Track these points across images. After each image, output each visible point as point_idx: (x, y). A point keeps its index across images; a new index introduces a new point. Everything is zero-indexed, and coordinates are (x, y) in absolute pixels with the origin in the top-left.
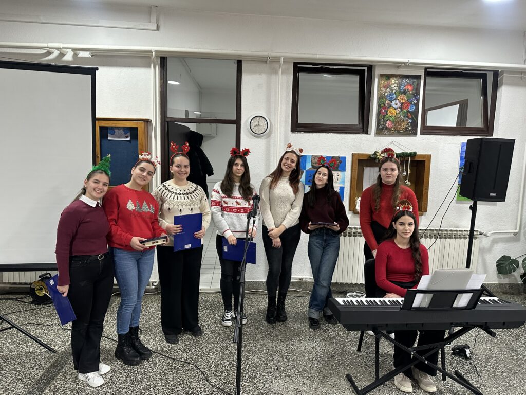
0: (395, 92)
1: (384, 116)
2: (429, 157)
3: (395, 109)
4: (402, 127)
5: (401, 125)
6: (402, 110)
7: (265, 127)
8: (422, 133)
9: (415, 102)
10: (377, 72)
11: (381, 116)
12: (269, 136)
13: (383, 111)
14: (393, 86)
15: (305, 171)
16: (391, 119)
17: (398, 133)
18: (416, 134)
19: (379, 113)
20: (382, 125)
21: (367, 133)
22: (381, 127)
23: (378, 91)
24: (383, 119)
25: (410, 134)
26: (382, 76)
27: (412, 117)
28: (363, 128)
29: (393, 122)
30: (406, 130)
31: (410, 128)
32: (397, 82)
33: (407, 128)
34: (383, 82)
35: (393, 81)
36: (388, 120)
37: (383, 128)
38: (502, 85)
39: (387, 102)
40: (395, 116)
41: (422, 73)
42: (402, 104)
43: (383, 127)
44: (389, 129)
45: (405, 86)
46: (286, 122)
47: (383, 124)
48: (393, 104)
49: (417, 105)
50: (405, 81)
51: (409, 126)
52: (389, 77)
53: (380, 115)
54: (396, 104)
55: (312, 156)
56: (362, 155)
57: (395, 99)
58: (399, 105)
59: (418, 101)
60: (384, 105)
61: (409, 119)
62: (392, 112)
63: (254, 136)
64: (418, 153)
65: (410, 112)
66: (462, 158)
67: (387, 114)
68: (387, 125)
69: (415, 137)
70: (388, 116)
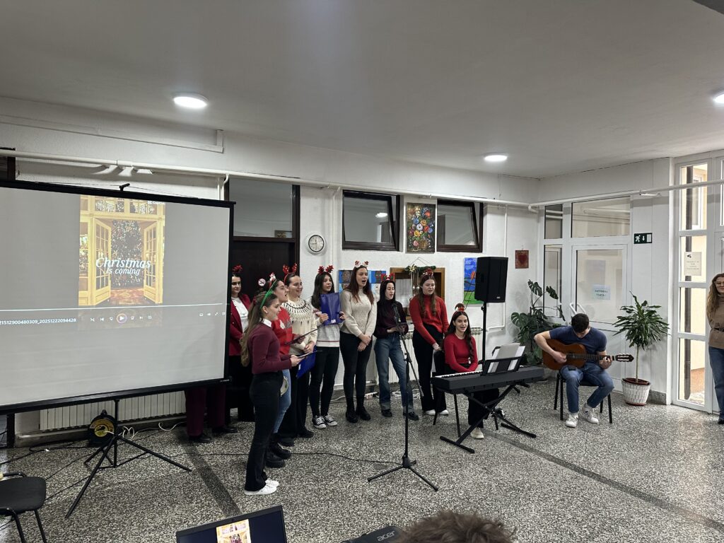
0: (419, 218)
1: (412, 237)
2: (444, 269)
3: (419, 231)
5: (423, 244)
6: (424, 232)
7: (322, 245)
8: (438, 251)
9: (432, 225)
10: (406, 200)
11: (410, 237)
12: (324, 253)
13: (411, 232)
14: (417, 212)
16: (416, 239)
17: (422, 251)
18: (434, 251)
19: (408, 234)
20: (410, 244)
21: (398, 250)
22: (409, 246)
23: (406, 216)
24: (411, 239)
25: (430, 251)
26: (409, 204)
27: (431, 238)
28: (396, 247)
29: (418, 242)
30: (427, 248)
31: (430, 247)
32: (419, 209)
33: (427, 246)
34: (409, 209)
35: (417, 208)
36: (414, 240)
38: (486, 214)
39: (413, 226)
40: (419, 237)
41: (435, 202)
42: (424, 227)
43: (411, 246)
44: (416, 248)
45: (425, 213)
46: (338, 240)
47: (412, 243)
48: (418, 226)
49: (434, 228)
50: (425, 209)
51: (429, 245)
52: (413, 205)
54: (419, 227)
56: (398, 269)
57: (419, 223)
58: (422, 227)
59: (434, 225)
60: (411, 228)
61: (429, 239)
62: (418, 234)
63: (312, 254)
64: (437, 267)
65: (428, 233)
66: (465, 270)
67: (414, 235)
68: (414, 244)
69: (433, 254)
70: (414, 237)
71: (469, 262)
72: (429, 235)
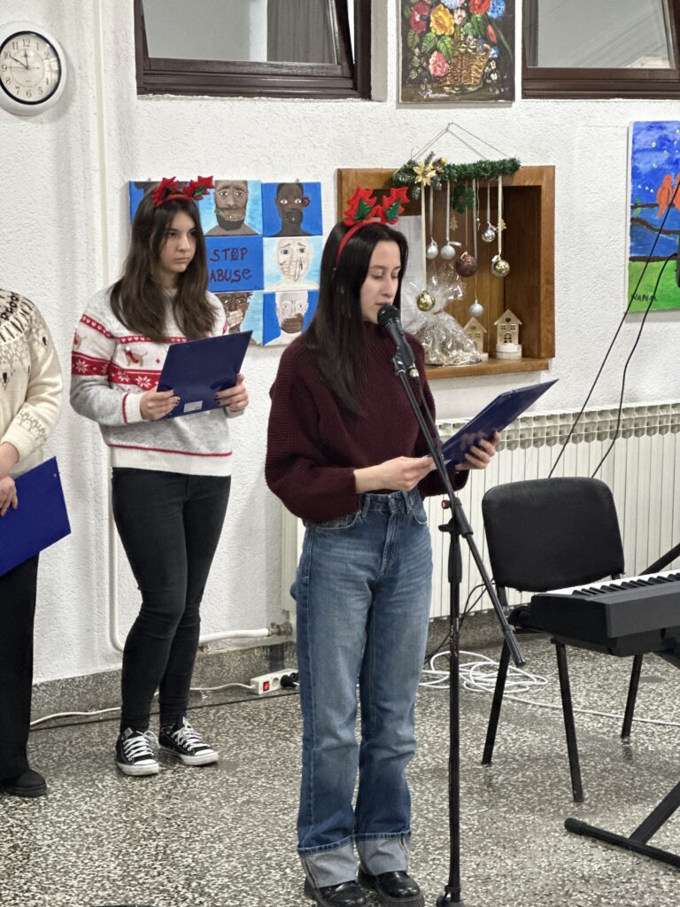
1: (422, 36)
2: (548, 172)
3: (452, 12)
4: (474, 74)
5: (469, 67)
6: (469, 15)
7: (52, 75)
8: (525, 96)
11: (413, 37)
13: (417, 18)
16: (441, 45)
17: (464, 96)
18: (511, 98)
19: (406, 24)
20: (416, 69)
21: (366, 94)
22: (414, 75)
24: (419, 46)
25: (497, 98)
27: (498, 38)
28: (359, 82)
29: (448, 58)
30: (485, 85)
31: (494, 77)
33: (486, 76)
36: (432, 52)
37: (419, 81)
40: (452, 36)
43: (420, 75)
44: (437, 83)
47: (421, 65)
51: (492, 72)
53: (411, 33)
56: (366, 174)
61: (493, 45)
62: (442, 23)
63: (14, 110)
64: (522, 163)
65: (488, 20)
66: (635, 174)
67: (429, 30)
68: (431, 67)
69: (508, 109)
70: (431, 35)
71: (651, 139)
72: (490, 29)
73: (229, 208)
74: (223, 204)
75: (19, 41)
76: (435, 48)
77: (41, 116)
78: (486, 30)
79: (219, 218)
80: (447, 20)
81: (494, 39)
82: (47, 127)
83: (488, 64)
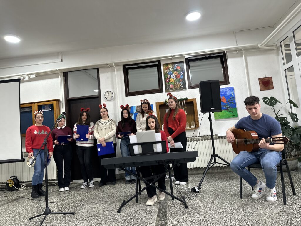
0: (172, 71)
1: (168, 83)
3: (173, 79)
5: (177, 86)
6: (177, 79)
7: (112, 95)
8: (189, 88)
9: (183, 74)
10: (162, 63)
12: (114, 99)
13: (167, 80)
14: (170, 68)
15: (133, 114)
16: (172, 83)
18: (186, 89)
19: (165, 82)
22: (167, 88)
23: (163, 71)
24: (168, 84)
25: (183, 89)
26: (164, 65)
29: (173, 85)
30: (181, 88)
31: (182, 86)
32: (172, 66)
34: (165, 67)
35: (170, 66)
37: (168, 89)
39: (168, 76)
40: (174, 82)
41: (183, 60)
45: (176, 67)
48: (172, 76)
50: (176, 65)
52: (167, 64)
55: (136, 106)
57: (172, 74)
58: (175, 76)
60: (167, 77)
61: (181, 82)
62: (172, 80)
63: (107, 100)
64: (188, 98)
67: (169, 82)
68: (170, 87)
69: (186, 91)
70: (170, 82)
72: (181, 80)
73: (138, 109)
74: (137, 109)
75: (108, 92)
76: (171, 84)
77: (112, 101)
78: (180, 80)
79: (137, 111)
80: (173, 80)
81: (181, 81)
82: (112, 102)
83: (181, 85)
